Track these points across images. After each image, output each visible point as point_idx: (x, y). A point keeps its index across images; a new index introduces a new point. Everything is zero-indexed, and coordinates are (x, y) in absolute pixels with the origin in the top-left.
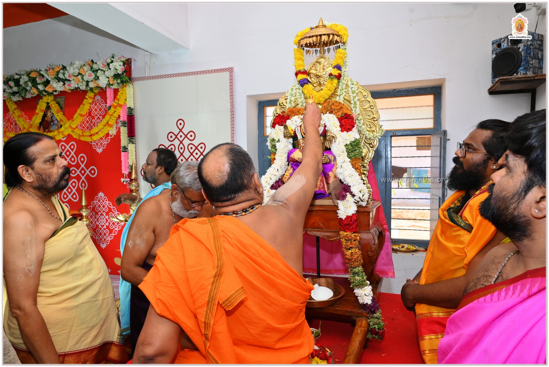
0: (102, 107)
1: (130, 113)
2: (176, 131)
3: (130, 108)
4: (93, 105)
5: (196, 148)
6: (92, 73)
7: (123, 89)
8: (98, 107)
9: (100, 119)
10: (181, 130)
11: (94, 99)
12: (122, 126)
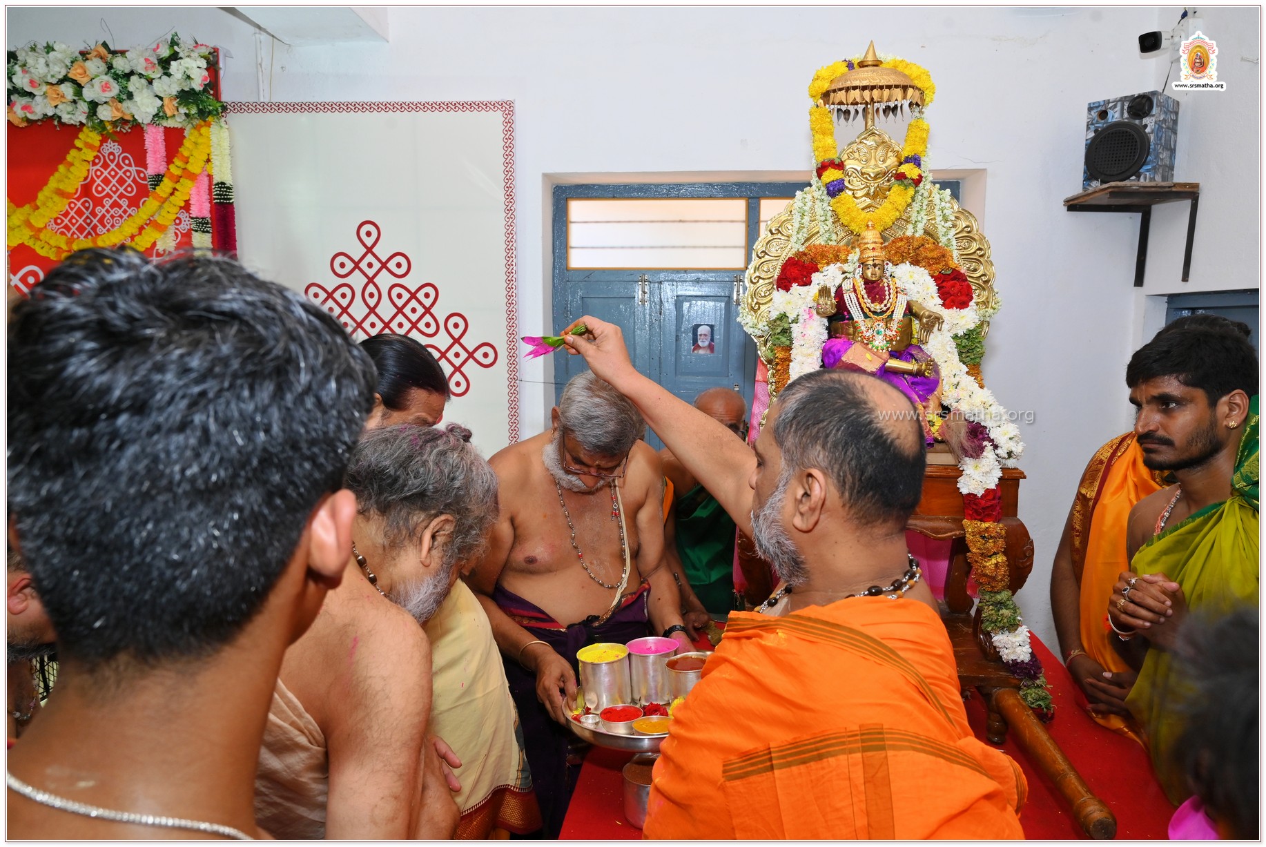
0: (128, 174)
1: (224, 199)
2: (357, 251)
3: (223, 183)
4: (98, 167)
5: (413, 296)
6: (111, 80)
7: (199, 131)
8: (113, 173)
9: (120, 207)
10: (369, 250)
11: (99, 151)
12: (196, 231)
